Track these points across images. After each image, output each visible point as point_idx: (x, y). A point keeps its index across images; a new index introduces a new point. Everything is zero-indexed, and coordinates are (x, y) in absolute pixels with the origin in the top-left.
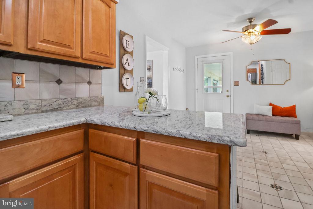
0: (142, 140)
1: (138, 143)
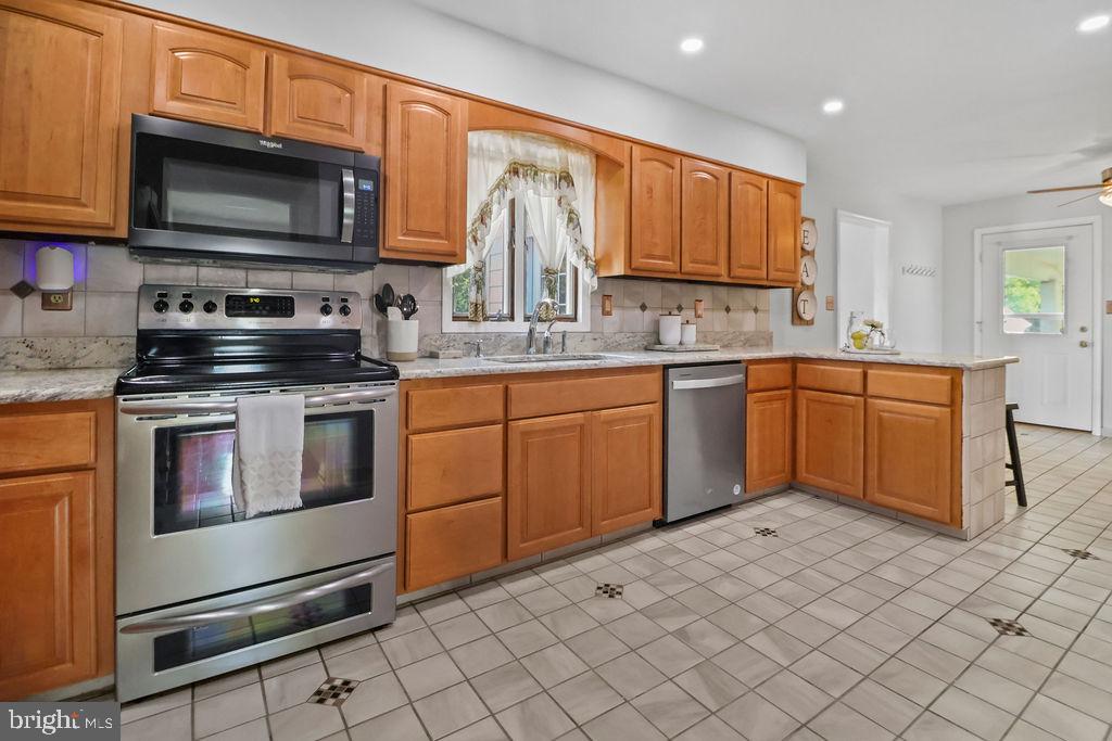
0: (870, 371)
1: (865, 375)
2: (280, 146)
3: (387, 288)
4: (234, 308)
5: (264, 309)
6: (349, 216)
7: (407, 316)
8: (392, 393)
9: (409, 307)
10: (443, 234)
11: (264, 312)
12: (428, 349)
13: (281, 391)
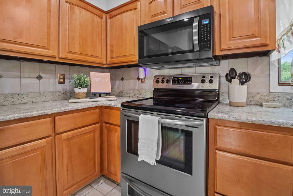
2: (172, 19)
3: (232, 70)
4: (174, 82)
5: (182, 82)
6: (196, 40)
7: (242, 83)
8: (202, 124)
9: (245, 78)
10: (257, 35)
11: (182, 83)
12: (260, 101)
13: (157, 114)
